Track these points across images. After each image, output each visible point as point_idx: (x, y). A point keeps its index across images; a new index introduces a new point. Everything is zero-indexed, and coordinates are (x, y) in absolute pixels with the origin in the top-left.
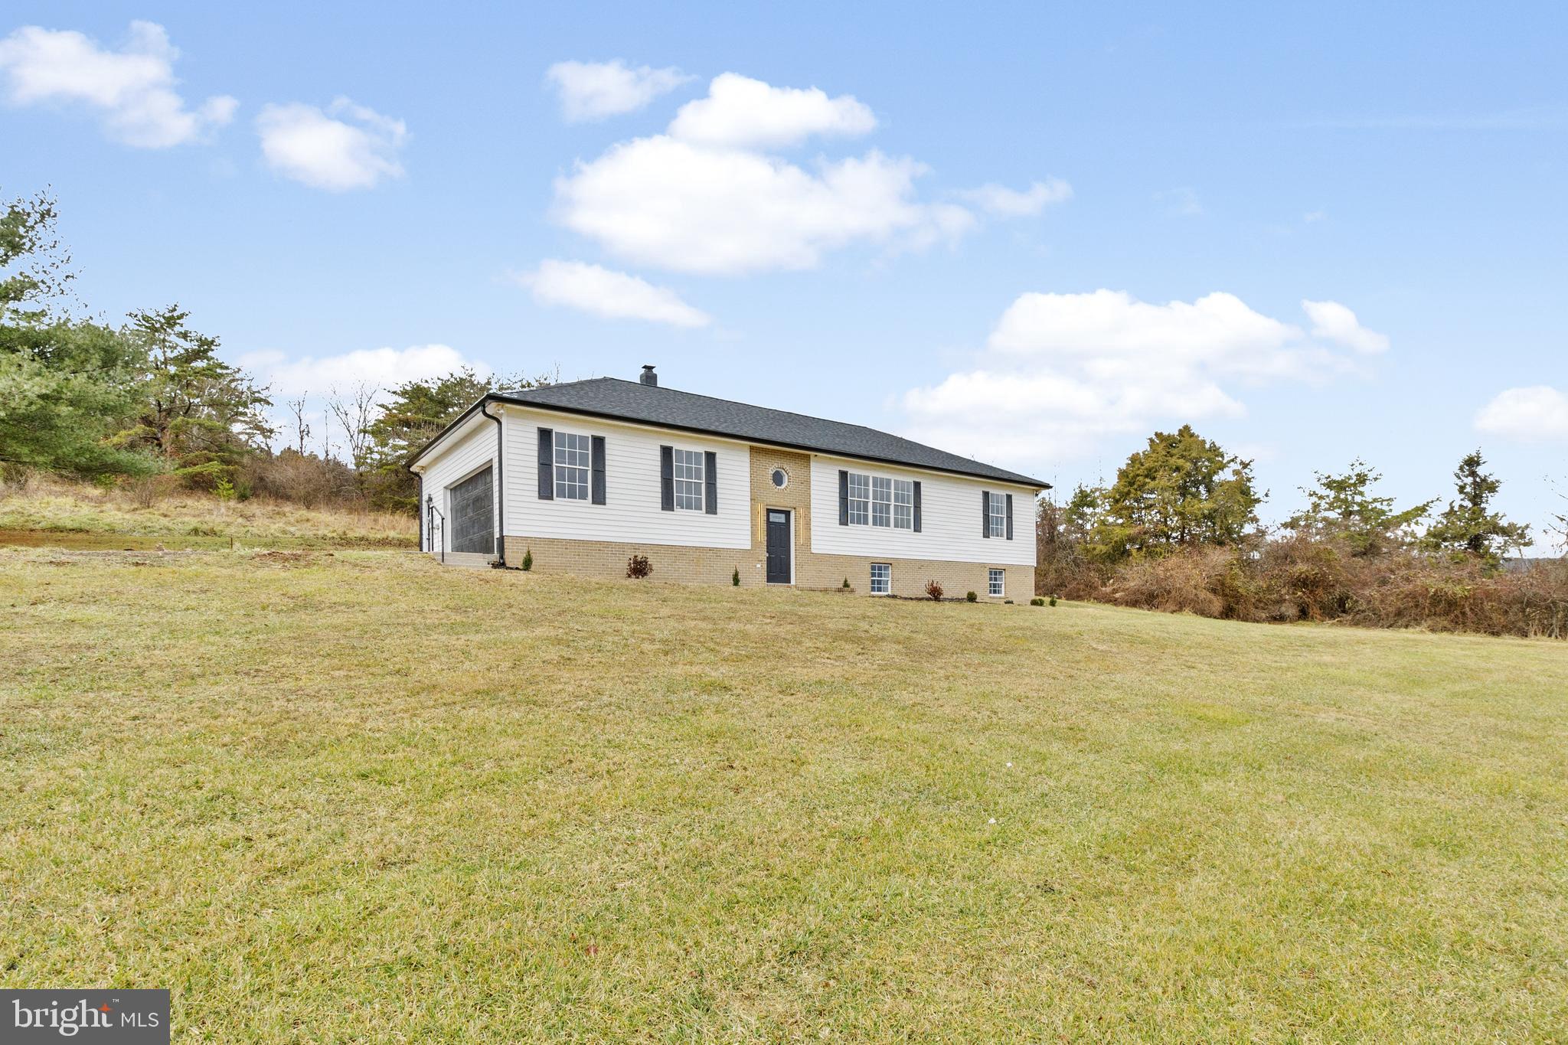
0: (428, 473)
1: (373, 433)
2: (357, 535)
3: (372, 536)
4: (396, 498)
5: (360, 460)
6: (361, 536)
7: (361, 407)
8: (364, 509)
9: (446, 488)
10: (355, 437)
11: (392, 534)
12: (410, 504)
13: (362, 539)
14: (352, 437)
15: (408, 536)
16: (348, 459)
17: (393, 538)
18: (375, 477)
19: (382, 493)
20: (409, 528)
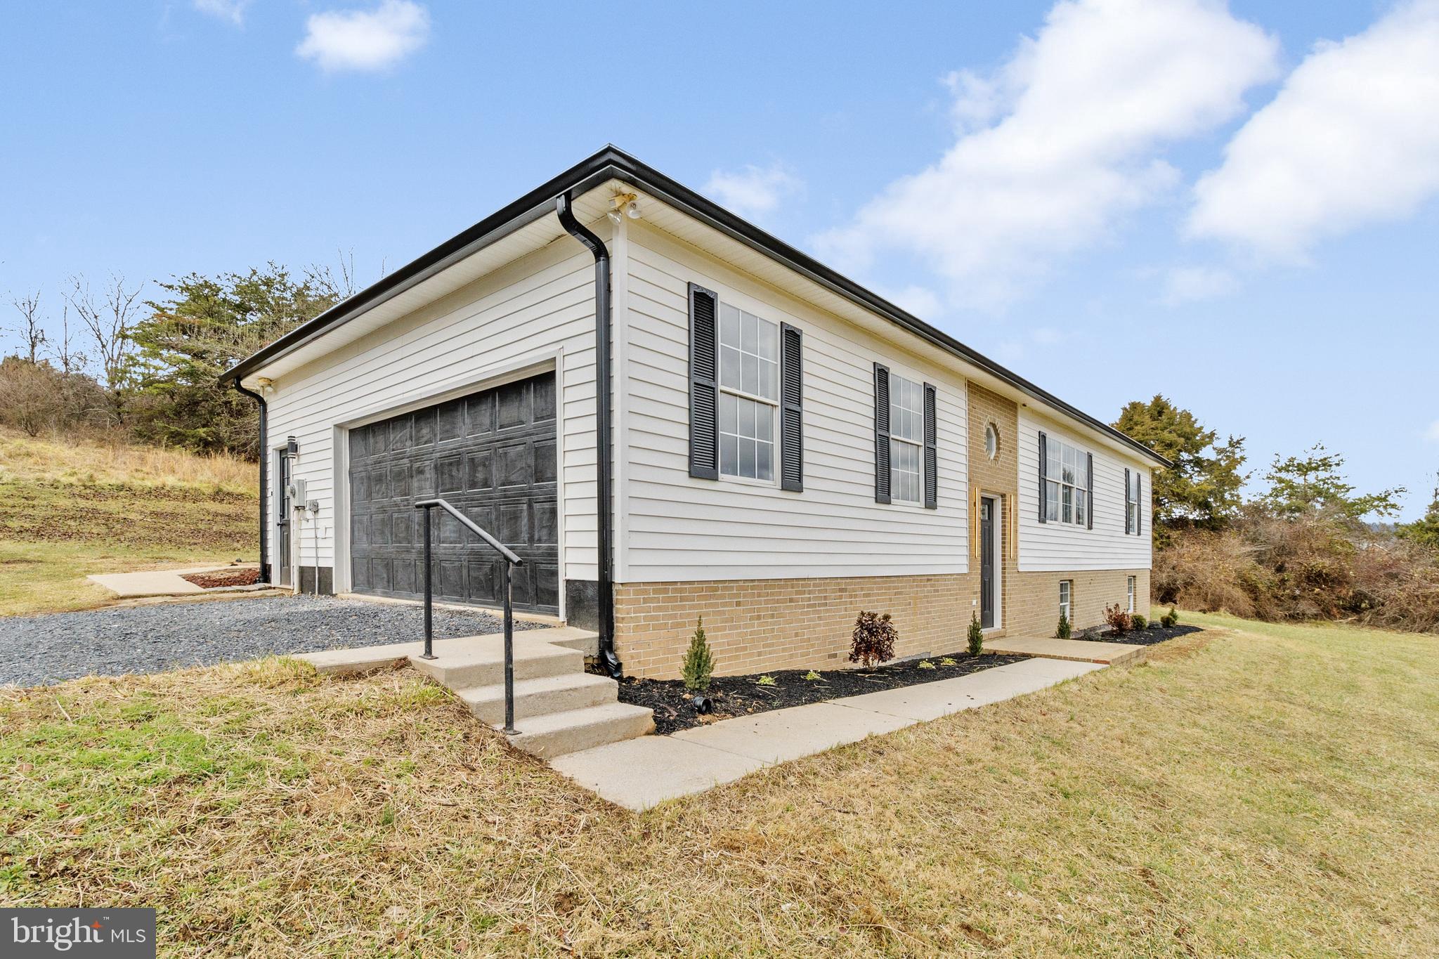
0: (282, 393)
1: (136, 338)
2: (113, 482)
3: (137, 483)
4: (173, 428)
5: (116, 375)
6: (119, 483)
7: (117, 311)
8: (123, 442)
9: (339, 427)
10: (109, 347)
11: (170, 481)
12: (193, 436)
13: (121, 488)
14: (104, 346)
15: (196, 485)
16: (97, 372)
17: (173, 488)
18: (140, 399)
19: (151, 420)
20: (195, 471)
